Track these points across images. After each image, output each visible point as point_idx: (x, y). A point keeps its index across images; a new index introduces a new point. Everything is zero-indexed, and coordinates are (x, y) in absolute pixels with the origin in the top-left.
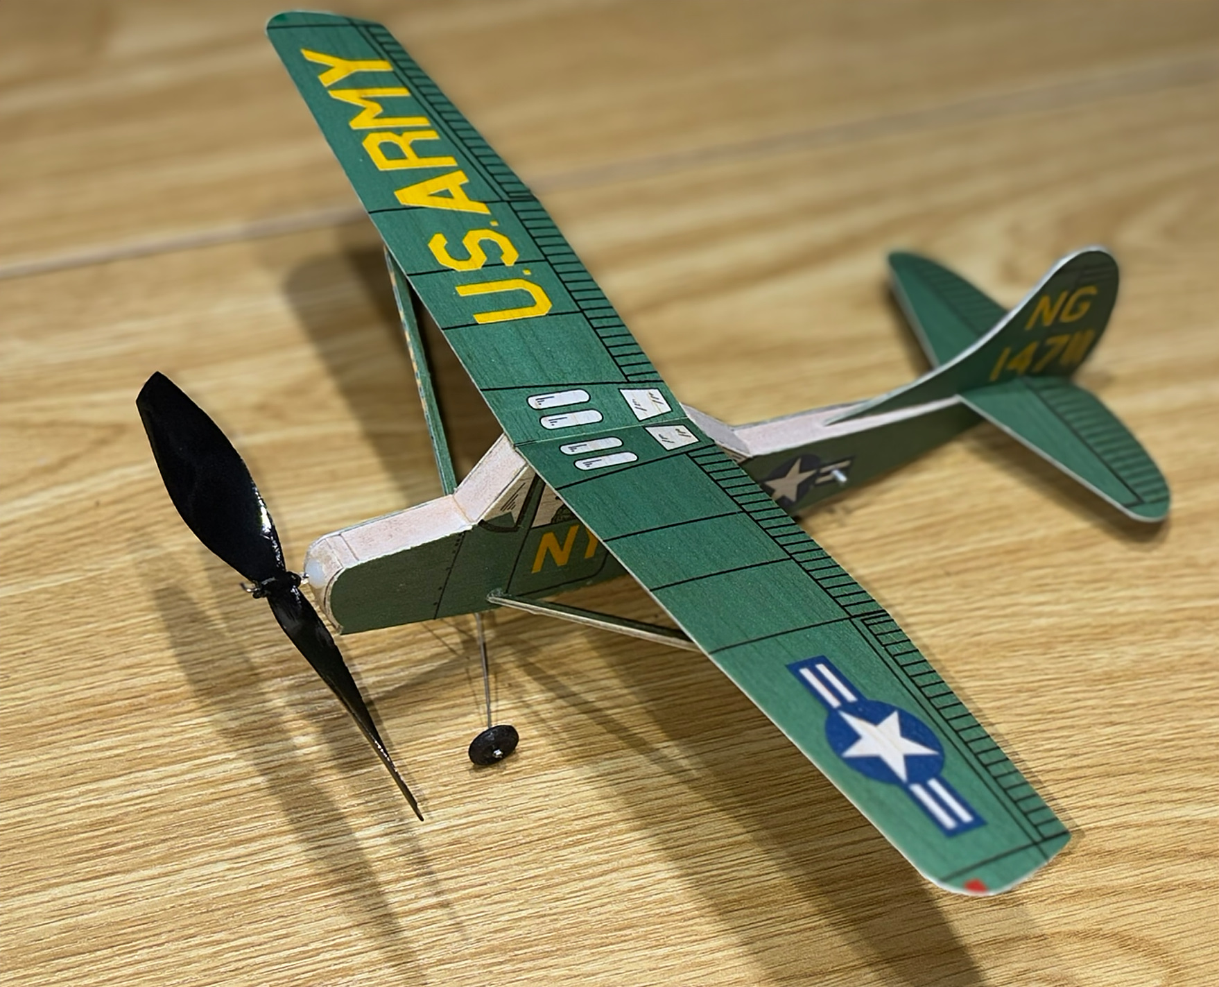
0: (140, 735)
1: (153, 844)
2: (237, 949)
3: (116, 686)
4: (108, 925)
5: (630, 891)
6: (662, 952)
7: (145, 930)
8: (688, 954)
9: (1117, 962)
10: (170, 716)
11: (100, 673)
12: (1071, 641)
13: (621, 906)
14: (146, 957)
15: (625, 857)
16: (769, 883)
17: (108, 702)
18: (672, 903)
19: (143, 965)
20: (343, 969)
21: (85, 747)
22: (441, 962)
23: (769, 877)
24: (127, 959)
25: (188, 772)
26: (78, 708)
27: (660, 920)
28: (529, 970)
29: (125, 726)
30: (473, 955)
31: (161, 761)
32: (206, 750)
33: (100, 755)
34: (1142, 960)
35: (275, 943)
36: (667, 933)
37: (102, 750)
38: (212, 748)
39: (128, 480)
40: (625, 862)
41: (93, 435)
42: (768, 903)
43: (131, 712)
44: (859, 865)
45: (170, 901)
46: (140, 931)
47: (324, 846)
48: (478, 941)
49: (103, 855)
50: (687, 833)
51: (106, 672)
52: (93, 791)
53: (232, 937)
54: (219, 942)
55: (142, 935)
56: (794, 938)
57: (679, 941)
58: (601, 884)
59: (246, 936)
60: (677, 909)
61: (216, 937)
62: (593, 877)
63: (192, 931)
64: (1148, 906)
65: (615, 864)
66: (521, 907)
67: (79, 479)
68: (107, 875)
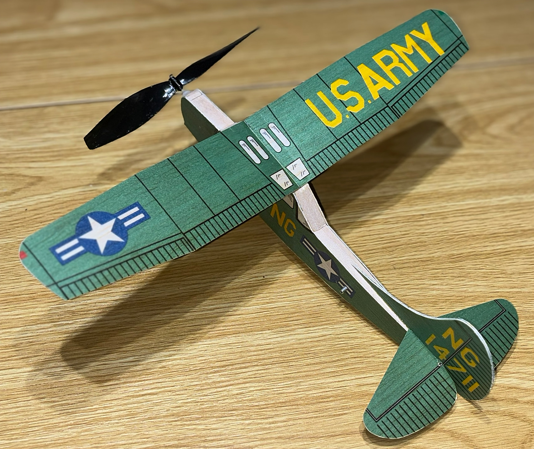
0: (31, 310)
1: (31, 357)
2: (62, 405)
3: (24, 288)
4: (8, 390)
5: (237, 394)
6: (248, 422)
7: (23, 394)
8: (259, 424)
9: (449, 443)
10: (45, 303)
11: (17, 282)
12: (446, 302)
13: (232, 401)
14: (21, 405)
15: (237, 380)
16: (299, 396)
17: (20, 295)
18: (255, 401)
19: (20, 409)
20: (107, 418)
21: (7, 313)
22: (150, 418)
23: (299, 393)
24: (13, 405)
25: (50, 327)
26: (6, 296)
27: (248, 408)
28: (189, 425)
29: (26, 306)
30: (164, 417)
31: (39, 322)
32: (59, 319)
33: (13, 317)
34: (461, 443)
35: (78, 404)
36: (251, 414)
37: (14, 315)
38: (62, 318)
39: (41, 201)
40: (236, 382)
41: (28, 180)
42: (297, 405)
43: (29, 300)
44: (339, 391)
45: (35, 382)
46: (20, 394)
47: (105, 364)
48: (167, 411)
49: (9, 360)
50: (265, 371)
51: (21, 282)
52: (8, 332)
53: (60, 400)
54: (54, 402)
55: (21, 396)
56: (307, 420)
57: (256, 417)
58: (224, 390)
59: (67, 400)
60: (257, 404)
61: (53, 399)
62: (222, 387)
63: (43, 396)
64: (466, 420)
65: (232, 382)
66: (188, 398)
67: (20, 199)
68: (10, 369)
